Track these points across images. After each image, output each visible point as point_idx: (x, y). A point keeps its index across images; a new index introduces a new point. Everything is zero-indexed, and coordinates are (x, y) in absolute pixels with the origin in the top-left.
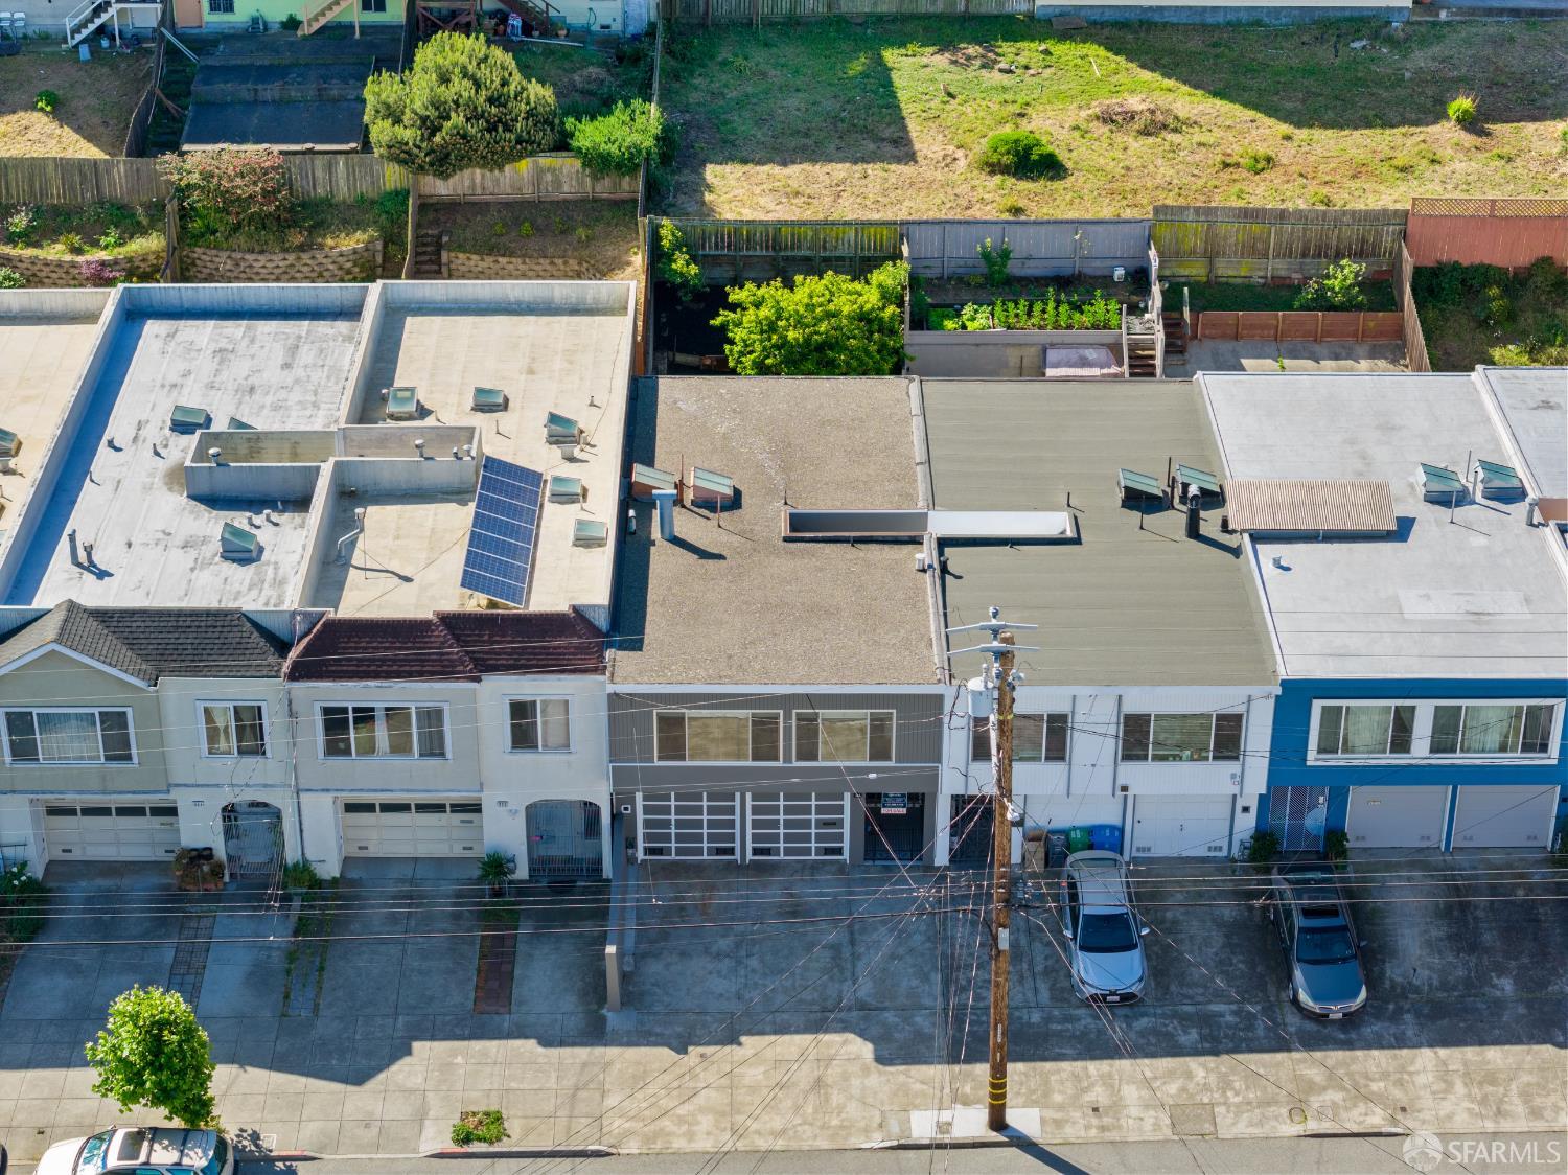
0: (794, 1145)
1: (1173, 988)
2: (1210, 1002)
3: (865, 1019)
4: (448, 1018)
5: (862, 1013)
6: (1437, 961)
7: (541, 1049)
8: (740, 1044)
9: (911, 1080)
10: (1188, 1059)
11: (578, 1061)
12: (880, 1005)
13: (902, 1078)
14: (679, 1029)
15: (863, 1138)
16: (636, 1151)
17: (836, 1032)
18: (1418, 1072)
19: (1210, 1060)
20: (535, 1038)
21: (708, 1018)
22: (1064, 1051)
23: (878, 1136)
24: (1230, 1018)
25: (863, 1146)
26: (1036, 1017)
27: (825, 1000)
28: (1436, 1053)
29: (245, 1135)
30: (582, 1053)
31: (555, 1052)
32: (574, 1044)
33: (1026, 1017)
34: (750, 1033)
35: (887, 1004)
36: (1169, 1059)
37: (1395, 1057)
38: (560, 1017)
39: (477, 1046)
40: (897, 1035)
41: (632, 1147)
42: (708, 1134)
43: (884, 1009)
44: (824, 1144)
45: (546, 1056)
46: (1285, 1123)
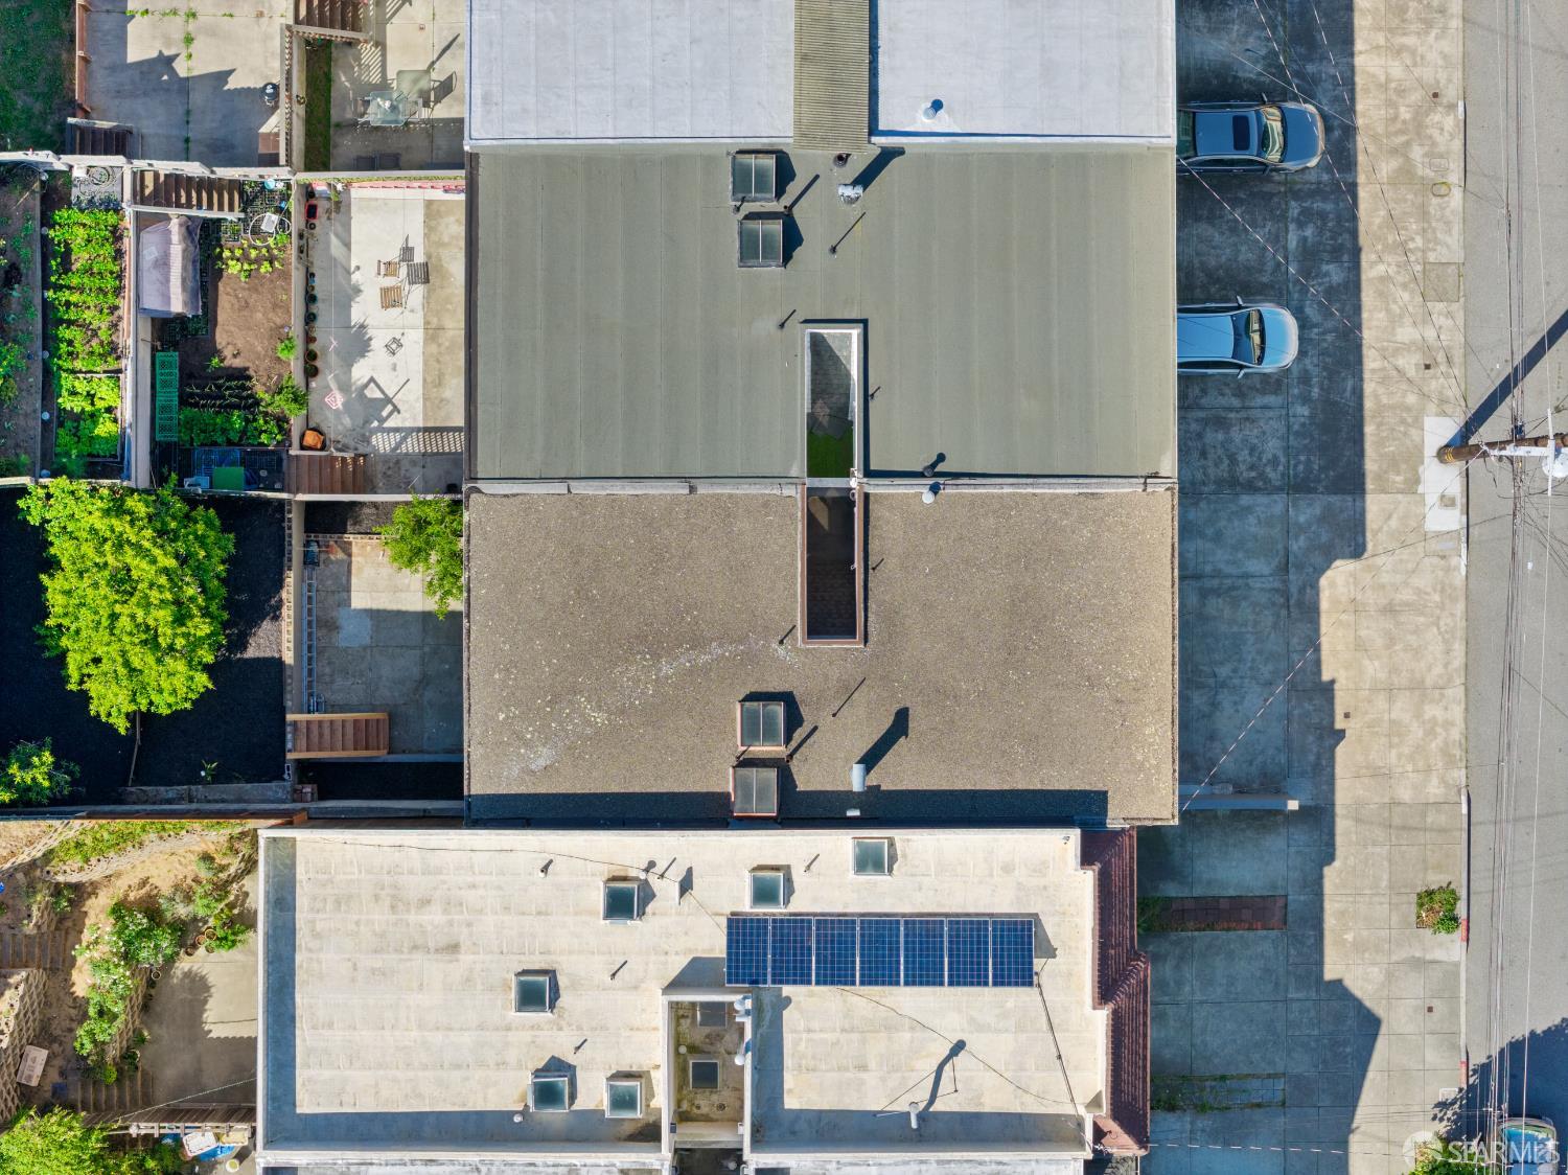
0: (1460, 633)
1: (1265, 279)
2: (1285, 248)
3: (1300, 567)
4: (1292, 952)
5: (1292, 570)
6: (1236, 27)
7: (1337, 864)
8: (1333, 682)
9: (1385, 528)
10: (1364, 277)
11: (1353, 829)
12: (1282, 553)
13: (1381, 537)
14: (1311, 738)
15: (1456, 573)
16: (1464, 771)
17: (1318, 595)
18: (1387, 75)
19: (1366, 258)
20: (1321, 870)
21: (1296, 712)
22: (1349, 388)
23: (1454, 561)
24: (1309, 232)
25: (1464, 573)
26: (1303, 411)
27: (1274, 604)
28: (1361, 53)
29: (1439, 1115)
30: (1341, 825)
31: (1340, 851)
32: (1332, 835)
33: (1302, 420)
34: (1319, 672)
35: (1280, 546)
36: (1364, 295)
37: (1367, 91)
38: (1292, 850)
39: (1330, 921)
40: (1324, 538)
41: (1459, 775)
42: (1446, 709)
43: (1287, 550)
44: (1460, 607)
45: (1346, 858)
46: (1448, 202)
